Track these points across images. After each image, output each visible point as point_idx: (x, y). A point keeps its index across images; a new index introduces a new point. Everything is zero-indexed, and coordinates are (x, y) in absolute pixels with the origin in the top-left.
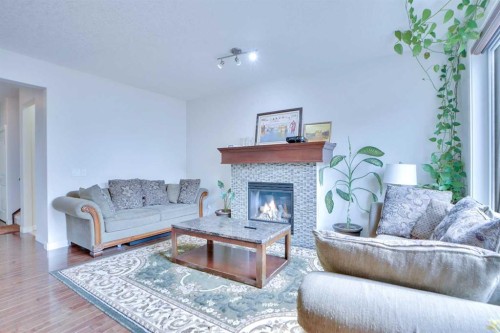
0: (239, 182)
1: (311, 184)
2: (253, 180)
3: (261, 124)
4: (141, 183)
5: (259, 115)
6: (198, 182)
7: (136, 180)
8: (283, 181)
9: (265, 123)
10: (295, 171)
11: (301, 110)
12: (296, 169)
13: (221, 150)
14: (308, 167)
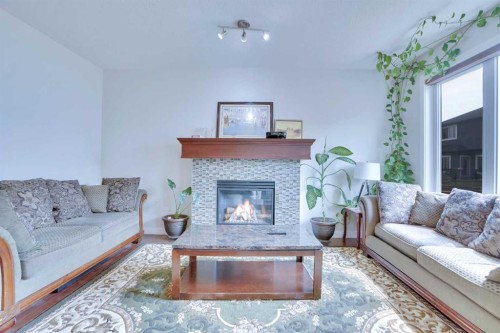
0: (204, 181)
1: (294, 181)
2: (224, 178)
3: (224, 113)
4: (48, 184)
5: (219, 104)
6: (136, 181)
7: (40, 181)
8: (263, 178)
9: (229, 113)
10: (277, 168)
11: (271, 104)
12: (278, 166)
13: (182, 140)
14: (291, 164)
